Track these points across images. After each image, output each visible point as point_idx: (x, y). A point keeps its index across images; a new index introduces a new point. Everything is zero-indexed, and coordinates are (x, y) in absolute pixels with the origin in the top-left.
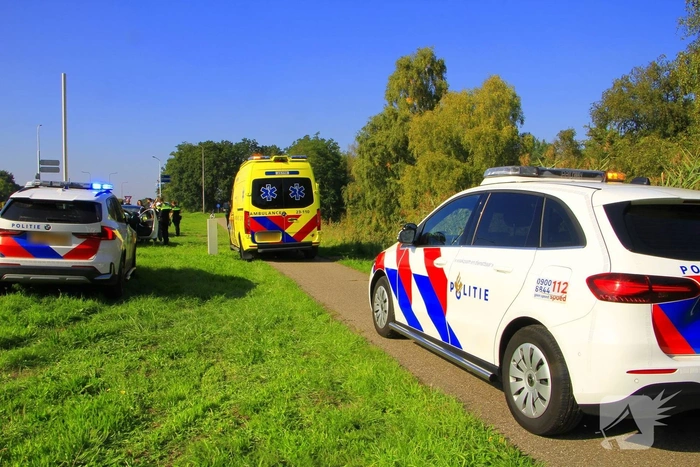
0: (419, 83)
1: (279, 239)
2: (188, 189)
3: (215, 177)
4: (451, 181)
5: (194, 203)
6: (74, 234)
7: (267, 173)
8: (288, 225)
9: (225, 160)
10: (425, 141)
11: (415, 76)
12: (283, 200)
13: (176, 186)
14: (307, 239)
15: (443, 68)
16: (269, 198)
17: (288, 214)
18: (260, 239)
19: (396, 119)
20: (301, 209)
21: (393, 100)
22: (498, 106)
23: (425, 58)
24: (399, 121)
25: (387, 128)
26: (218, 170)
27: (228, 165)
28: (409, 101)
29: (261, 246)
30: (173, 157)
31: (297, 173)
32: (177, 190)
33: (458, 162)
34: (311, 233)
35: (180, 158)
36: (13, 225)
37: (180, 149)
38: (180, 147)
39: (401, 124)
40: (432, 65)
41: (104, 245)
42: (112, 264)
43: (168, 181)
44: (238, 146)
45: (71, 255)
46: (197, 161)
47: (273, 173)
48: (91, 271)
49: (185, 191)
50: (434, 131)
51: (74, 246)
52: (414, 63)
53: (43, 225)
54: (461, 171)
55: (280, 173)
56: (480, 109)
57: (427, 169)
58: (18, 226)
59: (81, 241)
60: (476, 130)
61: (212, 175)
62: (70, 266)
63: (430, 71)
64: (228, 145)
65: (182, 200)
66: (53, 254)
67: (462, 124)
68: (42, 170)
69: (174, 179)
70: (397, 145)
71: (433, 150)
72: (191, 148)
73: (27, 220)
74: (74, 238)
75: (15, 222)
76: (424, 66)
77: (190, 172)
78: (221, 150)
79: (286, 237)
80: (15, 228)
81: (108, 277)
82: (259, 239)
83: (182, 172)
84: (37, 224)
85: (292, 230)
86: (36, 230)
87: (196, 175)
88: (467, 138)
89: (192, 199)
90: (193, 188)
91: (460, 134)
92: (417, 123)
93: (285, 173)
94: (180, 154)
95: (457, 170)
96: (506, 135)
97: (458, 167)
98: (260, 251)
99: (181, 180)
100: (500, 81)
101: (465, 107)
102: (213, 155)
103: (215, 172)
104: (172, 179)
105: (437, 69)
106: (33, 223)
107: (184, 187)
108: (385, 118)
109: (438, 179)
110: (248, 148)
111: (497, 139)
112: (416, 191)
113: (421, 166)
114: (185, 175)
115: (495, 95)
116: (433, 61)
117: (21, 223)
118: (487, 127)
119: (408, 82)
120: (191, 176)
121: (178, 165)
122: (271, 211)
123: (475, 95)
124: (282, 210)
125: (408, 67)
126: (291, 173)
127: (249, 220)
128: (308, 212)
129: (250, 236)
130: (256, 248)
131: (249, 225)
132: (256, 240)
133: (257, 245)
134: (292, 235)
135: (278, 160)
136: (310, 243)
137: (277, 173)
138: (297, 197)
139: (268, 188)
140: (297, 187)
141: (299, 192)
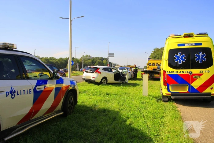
1: (186, 90)
7: (179, 45)
8: (194, 80)
12: (190, 63)
14: (207, 91)
16: (180, 62)
17: (193, 73)
20: (203, 70)
29: (173, 94)
31: (201, 44)
34: (211, 87)
37: (155, 50)
47: (183, 45)
55: (188, 45)
68: (109, 56)
72: (158, 50)
79: (191, 88)
82: (172, 89)
85: (196, 84)
93: (192, 44)
98: (172, 97)
114: (156, 58)
121: (154, 55)
122: (181, 70)
124: (189, 70)
126: (196, 44)
127: (166, 76)
128: (209, 72)
129: (166, 87)
130: (170, 95)
131: (166, 79)
132: (170, 90)
133: (170, 93)
134: (196, 88)
135: (186, 36)
136: (209, 94)
137: (186, 45)
138: (201, 61)
139: (180, 55)
140: (200, 54)
141: (202, 58)
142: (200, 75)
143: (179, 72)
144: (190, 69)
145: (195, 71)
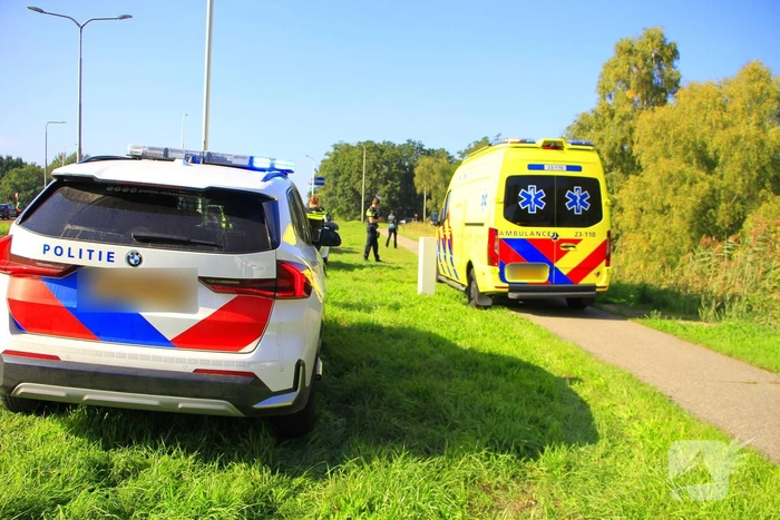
0: (644, 71)
1: (542, 277)
2: (343, 194)
3: (374, 182)
4: (693, 198)
5: (349, 210)
6: (204, 280)
7: (531, 167)
8: (561, 254)
9: (387, 163)
10: (657, 145)
11: (640, 63)
12: (556, 214)
13: (330, 190)
14: (588, 280)
15: (675, 54)
16: (532, 209)
17: (562, 236)
18: (513, 274)
19: (612, 116)
20: (583, 230)
21: (605, 92)
22: (759, 101)
23: (653, 40)
24: (617, 119)
25: (599, 129)
26: (378, 175)
27: (390, 169)
28: (629, 94)
29: (514, 288)
30: (327, 157)
31: (578, 169)
32: (331, 195)
33: (703, 174)
34: (596, 271)
35: (335, 159)
36: (46, 248)
37: (336, 149)
38: (336, 147)
39: (618, 125)
40: (662, 49)
41: (282, 312)
42: (299, 364)
43: (322, 184)
44: (401, 148)
45: (195, 337)
46: (355, 163)
47: (541, 167)
48: (246, 387)
49: (340, 196)
50: (671, 133)
51: (203, 314)
52: (637, 47)
53: (121, 252)
54: (707, 186)
55: (551, 168)
56: (737, 104)
57: (661, 181)
58: (59, 251)
59: (223, 299)
60: (732, 131)
61: (371, 179)
62: (190, 369)
63: (658, 58)
64: (391, 146)
65: (335, 207)
66: (147, 334)
67: (711, 124)
69: (329, 183)
70: (614, 149)
71: (668, 157)
72: (348, 148)
73: (84, 237)
74: (204, 292)
75: (53, 242)
76: (652, 51)
77: (346, 175)
78: (382, 151)
79: (556, 275)
80: (50, 257)
81: (287, 401)
82: (511, 276)
83: (337, 174)
84: (106, 248)
85: (566, 264)
86: (104, 264)
87: (354, 177)
88: (717, 142)
89: (347, 206)
90: (350, 193)
91: (707, 137)
92: (646, 121)
93: (561, 168)
94: (336, 154)
95: (701, 183)
96: (774, 139)
97: (702, 179)
98: (512, 296)
99: (336, 184)
100: (763, 69)
101: (715, 102)
102: (373, 157)
103: (374, 176)
104: (326, 182)
105: (667, 54)
106: (97, 247)
107: (339, 191)
108: (597, 116)
109: (676, 194)
110: (412, 151)
111: (762, 144)
112: (642, 210)
113: (651, 176)
114: (341, 178)
115: (756, 86)
116: (662, 45)
117: (65, 243)
118: (746, 128)
119: (630, 71)
120: (346, 180)
121: (333, 167)
122: (535, 229)
123: (725, 87)
124: (553, 230)
125: (630, 52)
126: (570, 168)
127: (497, 244)
128: (593, 235)
129: (498, 269)
130: (507, 290)
131: (497, 251)
132: (507, 278)
133: (507, 285)
134: (565, 272)
135: (548, 146)
136: (592, 288)
137: (546, 167)
138: (578, 209)
139: (532, 191)
140: (577, 192)
141: (581, 201)
142: (576, 242)
143: (529, 233)
144: (553, 226)
145: (565, 233)
